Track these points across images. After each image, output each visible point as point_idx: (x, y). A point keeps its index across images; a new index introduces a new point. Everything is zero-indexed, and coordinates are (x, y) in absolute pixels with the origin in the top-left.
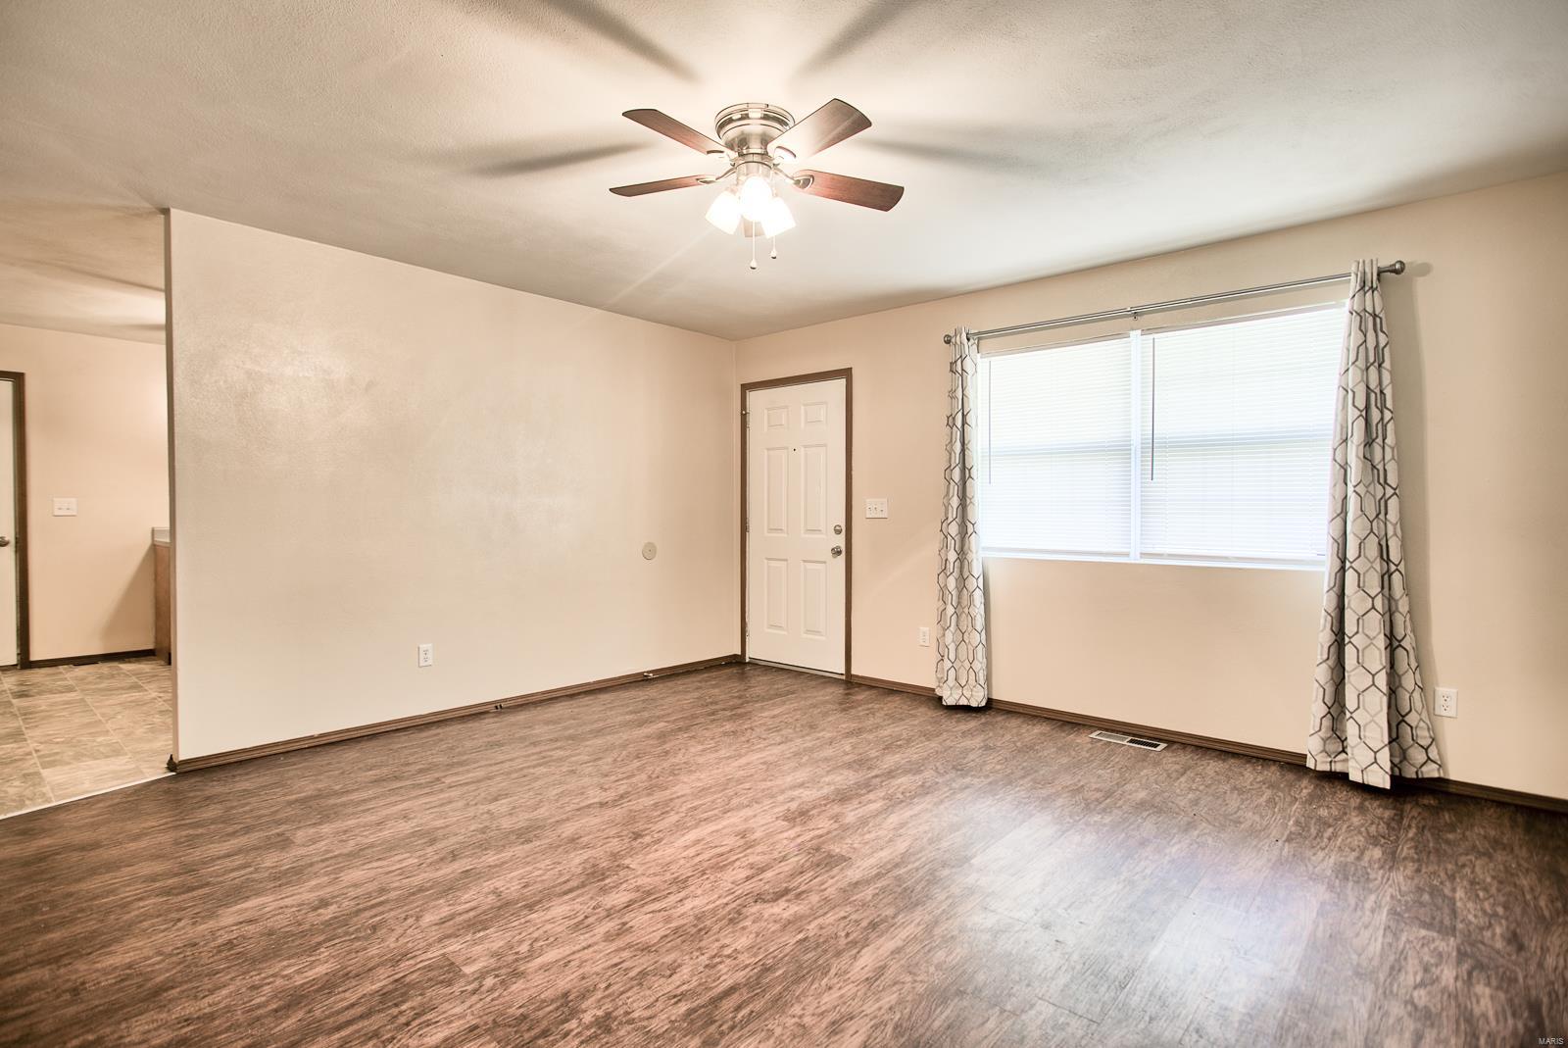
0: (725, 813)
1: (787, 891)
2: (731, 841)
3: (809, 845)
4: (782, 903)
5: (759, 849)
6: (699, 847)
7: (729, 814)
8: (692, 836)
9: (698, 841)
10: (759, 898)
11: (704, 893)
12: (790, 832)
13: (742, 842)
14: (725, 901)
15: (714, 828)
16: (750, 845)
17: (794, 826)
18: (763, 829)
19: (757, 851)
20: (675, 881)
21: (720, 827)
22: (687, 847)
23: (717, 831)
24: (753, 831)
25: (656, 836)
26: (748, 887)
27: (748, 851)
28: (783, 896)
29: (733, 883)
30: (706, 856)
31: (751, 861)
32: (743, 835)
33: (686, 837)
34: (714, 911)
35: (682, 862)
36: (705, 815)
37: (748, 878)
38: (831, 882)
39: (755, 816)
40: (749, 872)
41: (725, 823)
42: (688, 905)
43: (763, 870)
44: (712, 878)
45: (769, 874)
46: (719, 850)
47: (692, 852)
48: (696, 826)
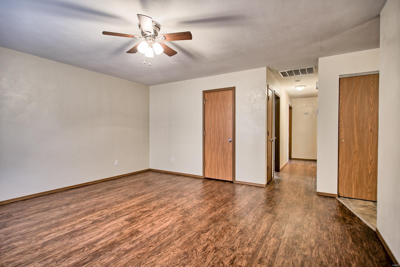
0: (159, 232)
1: (144, 212)
2: (157, 222)
3: (135, 223)
4: (145, 210)
5: (149, 221)
6: (165, 220)
7: (158, 232)
8: (168, 223)
9: (166, 222)
10: (150, 211)
11: (162, 211)
12: (139, 227)
13: (153, 223)
14: (157, 210)
15: (162, 226)
16: (151, 222)
17: (137, 229)
18: (147, 227)
19: (150, 220)
20: (169, 212)
21: (160, 227)
22: (168, 220)
23: (161, 225)
24: (150, 226)
25: (178, 223)
26: (152, 213)
27: (152, 220)
28: (145, 211)
29: (156, 213)
30: (163, 218)
31: (151, 218)
32: (153, 225)
33: (169, 223)
34: (159, 208)
35: (168, 217)
36: (166, 231)
37: (152, 214)
38: (133, 215)
39: (149, 232)
40: (152, 215)
41: (159, 228)
42: (164, 209)
43: (148, 216)
44: (160, 214)
45: (147, 215)
46: (160, 220)
47: (167, 219)
48: (168, 227)
